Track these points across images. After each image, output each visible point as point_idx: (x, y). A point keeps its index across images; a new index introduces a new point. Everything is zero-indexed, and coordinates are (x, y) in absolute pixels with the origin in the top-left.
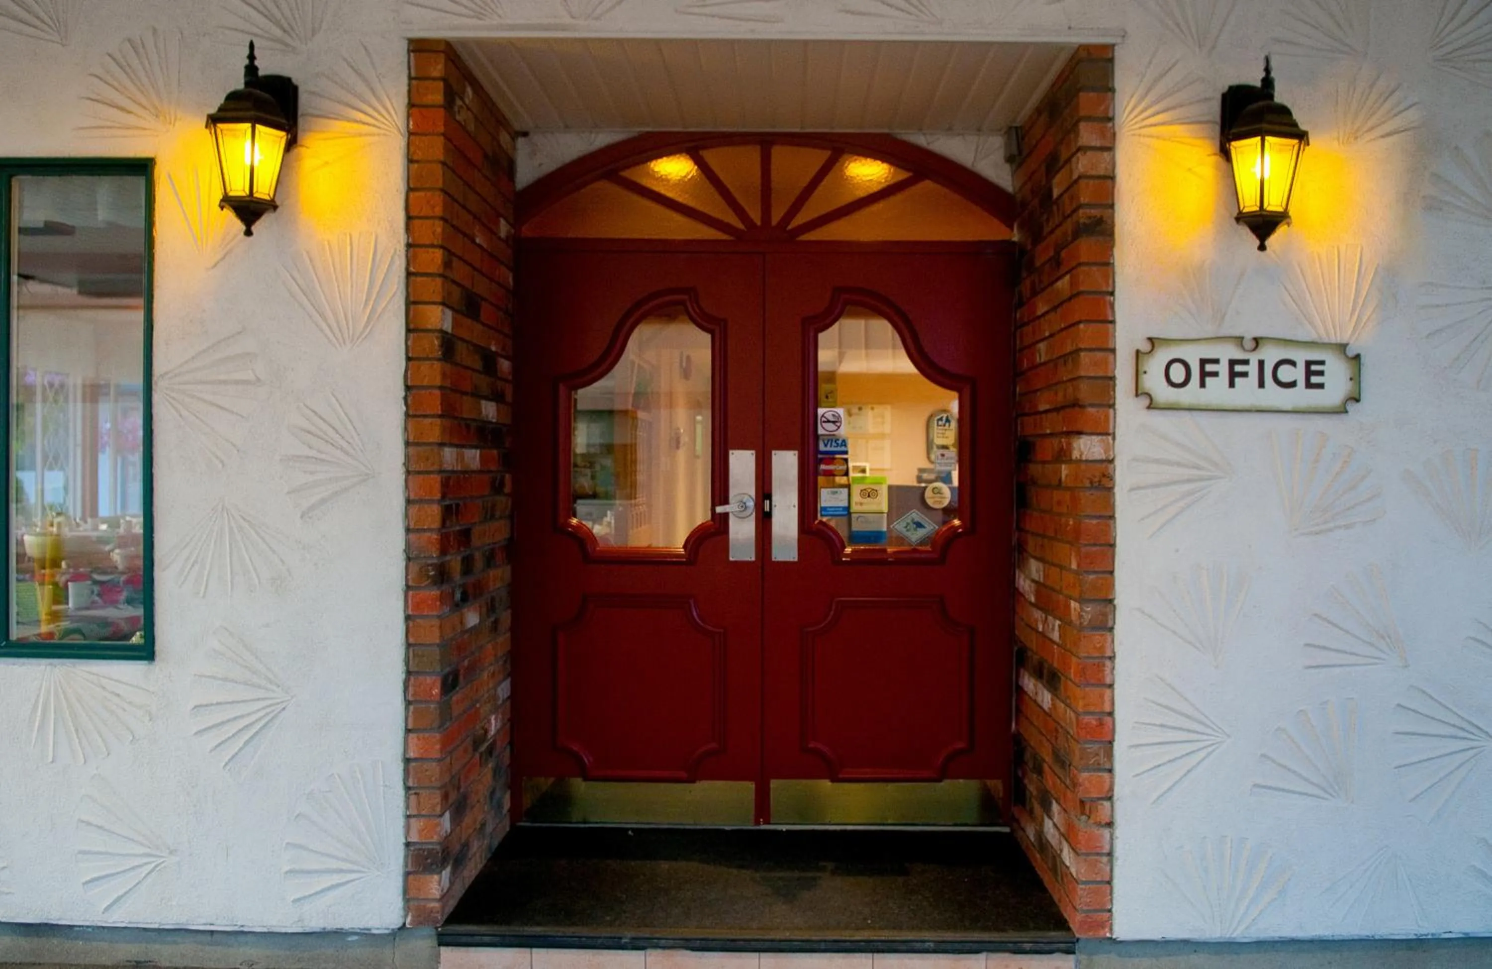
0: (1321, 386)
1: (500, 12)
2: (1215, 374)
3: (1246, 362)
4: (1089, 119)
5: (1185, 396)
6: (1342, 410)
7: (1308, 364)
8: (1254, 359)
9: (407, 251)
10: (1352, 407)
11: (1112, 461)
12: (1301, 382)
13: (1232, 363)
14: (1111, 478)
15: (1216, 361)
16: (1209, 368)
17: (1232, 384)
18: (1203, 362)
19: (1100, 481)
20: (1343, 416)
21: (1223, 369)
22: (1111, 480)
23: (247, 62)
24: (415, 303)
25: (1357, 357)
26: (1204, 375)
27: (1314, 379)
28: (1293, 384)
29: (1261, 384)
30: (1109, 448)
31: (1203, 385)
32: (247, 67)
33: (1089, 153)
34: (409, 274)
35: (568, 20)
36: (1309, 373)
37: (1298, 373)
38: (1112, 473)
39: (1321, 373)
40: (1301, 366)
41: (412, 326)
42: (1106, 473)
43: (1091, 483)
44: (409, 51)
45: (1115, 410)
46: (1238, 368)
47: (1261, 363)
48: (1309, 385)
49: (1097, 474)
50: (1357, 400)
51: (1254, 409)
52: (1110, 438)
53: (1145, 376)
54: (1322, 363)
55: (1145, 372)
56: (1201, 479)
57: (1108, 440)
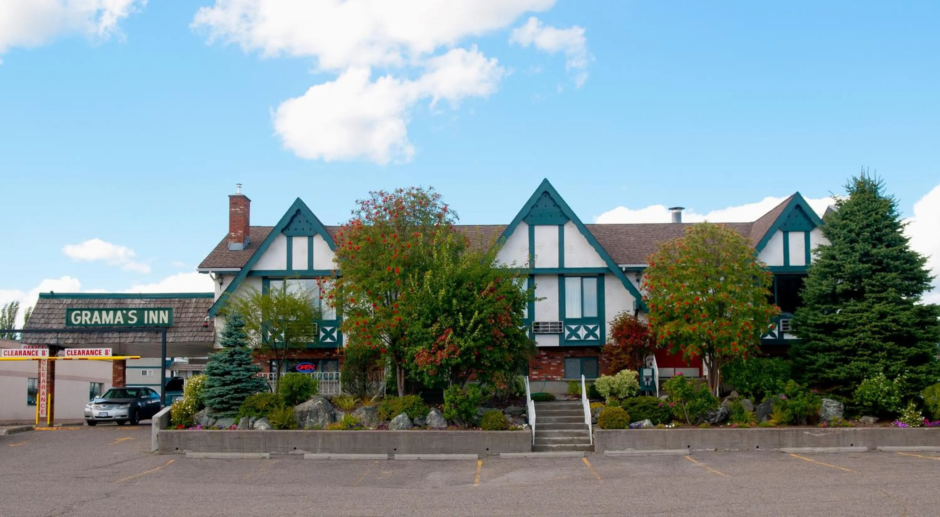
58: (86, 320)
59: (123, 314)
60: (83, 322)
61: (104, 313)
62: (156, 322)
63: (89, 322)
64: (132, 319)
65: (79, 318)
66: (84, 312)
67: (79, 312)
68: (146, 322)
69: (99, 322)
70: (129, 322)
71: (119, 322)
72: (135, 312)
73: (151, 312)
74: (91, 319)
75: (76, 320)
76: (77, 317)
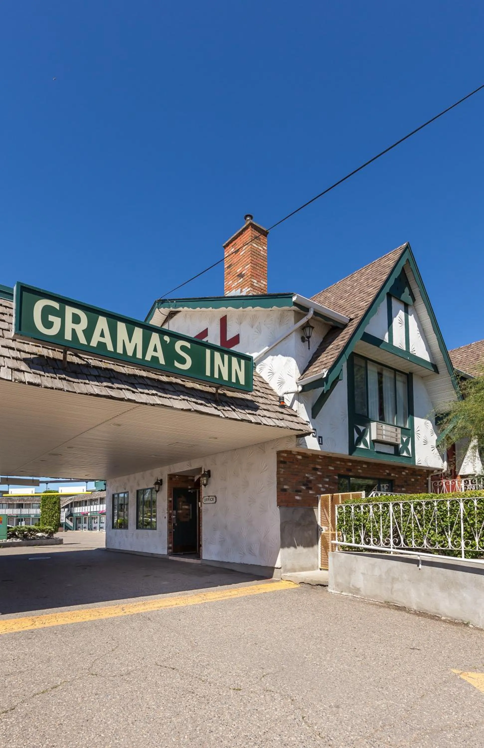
1: (172, 471)
6: (215, 503)
8: (209, 498)
18: (206, 498)
23: (157, 478)
24: (168, 498)
26: (206, 500)
34: (168, 495)
41: (168, 500)
45: (202, 504)
51: (209, 503)
58: (74, 331)
59: (163, 342)
60: (68, 336)
61: (121, 327)
62: (225, 377)
63: (83, 340)
64: (183, 361)
65: (56, 321)
66: (70, 311)
67: (56, 305)
68: (208, 373)
69: (110, 348)
70: (177, 364)
71: (155, 359)
72: (188, 345)
73: (217, 355)
74: (89, 333)
75: (48, 325)
76: (51, 318)
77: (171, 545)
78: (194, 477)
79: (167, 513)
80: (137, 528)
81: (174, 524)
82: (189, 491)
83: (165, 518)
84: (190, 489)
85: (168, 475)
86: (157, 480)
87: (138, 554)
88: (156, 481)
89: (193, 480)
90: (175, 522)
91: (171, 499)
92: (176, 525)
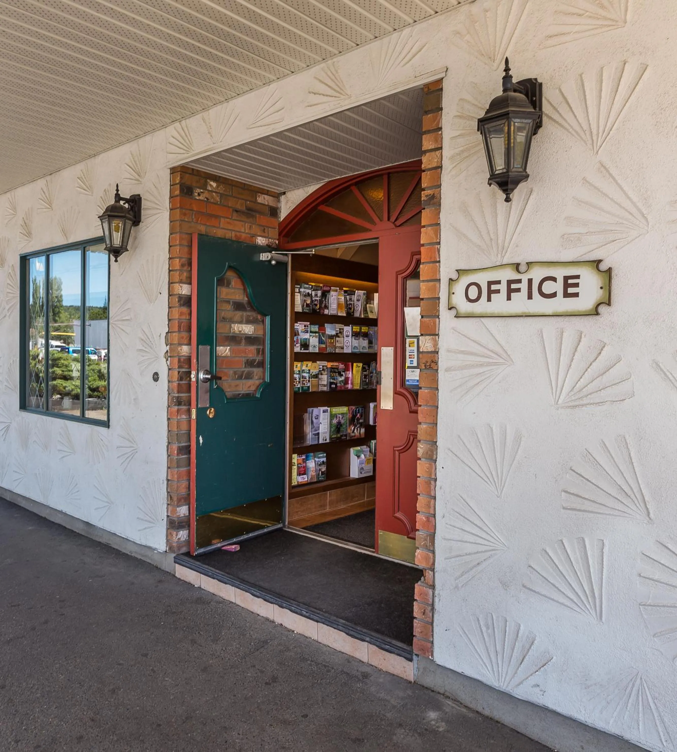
0: (576, 295)
1: (193, 149)
2: (498, 291)
3: (519, 281)
4: (428, 132)
5: (477, 308)
6: (595, 312)
7: (566, 278)
8: (525, 278)
9: (169, 261)
10: (602, 309)
11: (437, 353)
12: (560, 293)
13: (509, 282)
14: (436, 363)
15: (499, 282)
16: (493, 287)
17: (509, 298)
18: (490, 283)
19: (430, 365)
20: (597, 317)
21: (503, 287)
22: (437, 364)
23: (116, 192)
24: (172, 283)
25: (609, 271)
26: (490, 292)
27: (570, 290)
28: (554, 295)
29: (530, 297)
30: (436, 344)
31: (489, 300)
32: (116, 194)
33: (427, 154)
34: (170, 271)
35: (212, 146)
36: (566, 285)
37: (558, 287)
38: (437, 359)
39: (577, 285)
40: (560, 281)
41: (171, 294)
42: (434, 360)
43: (425, 366)
44: (170, 174)
45: (439, 318)
46: (513, 286)
47: (530, 281)
48: (566, 295)
49: (429, 361)
50: (609, 304)
51: (524, 315)
52: (437, 337)
53: (453, 296)
54: (578, 277)
55: (453, 293)
56: (489, 364)
57: (436, 338)
77: (183, 511)
78: (277, 196)
79: (167, 356)
80: (24, 406)
81: (201, 412)
82: (264, 257)
83: (156, 377)
84: (268, 248)
85: (173, 170)
86: (118, 197)
87: (23, 504)
88: (112, 202)
89: (274, 212)
90: (205, 402)
91: (185, 290)
92: (211, 413)
